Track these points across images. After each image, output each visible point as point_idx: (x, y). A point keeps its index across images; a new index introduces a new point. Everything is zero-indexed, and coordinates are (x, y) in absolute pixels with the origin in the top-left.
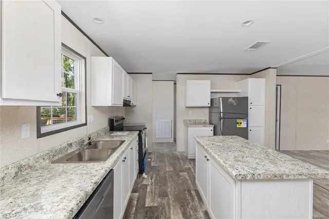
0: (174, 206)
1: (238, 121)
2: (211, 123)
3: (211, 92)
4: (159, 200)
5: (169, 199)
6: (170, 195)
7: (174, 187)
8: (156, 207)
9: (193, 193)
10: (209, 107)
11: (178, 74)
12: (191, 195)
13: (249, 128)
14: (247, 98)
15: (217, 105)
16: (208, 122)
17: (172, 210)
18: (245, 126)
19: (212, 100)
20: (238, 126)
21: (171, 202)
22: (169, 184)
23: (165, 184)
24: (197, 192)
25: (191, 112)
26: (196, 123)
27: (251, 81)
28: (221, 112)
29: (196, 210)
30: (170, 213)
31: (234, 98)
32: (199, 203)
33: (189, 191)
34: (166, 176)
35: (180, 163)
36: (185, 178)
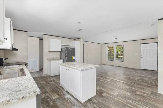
0: (53, 94)
1: (72, 57)
2: (61, 59)
3: (61, 45)
4: (44, 95)
5: (49, 93)
6: (49, 92)
7: (49, 88)
8: (44, 98)
9: (59, 87)
10: (60, 52)
11: (44, 34)
12: (58, 88)
13: (76, 60)
14: (75, 48)
15: (64, 51)
16: (59, 58)
17: (52, 96)
18: (74, 59)
19: (61, 49)
20: (72, 59)
21: (50, 94)
22: (46, 88)
23: (44, 89)
24: (61, 87)
25: (51, 54)
26: (54, 59)
27: (76, 42)
28: (66, 54)
29: (62, 92)
30: (52, 97)
31: (71, 48)
32: (63, 89)
33: (57, 87)
34: (43, 86)
35: (48, 79)
36: (53, 84)
